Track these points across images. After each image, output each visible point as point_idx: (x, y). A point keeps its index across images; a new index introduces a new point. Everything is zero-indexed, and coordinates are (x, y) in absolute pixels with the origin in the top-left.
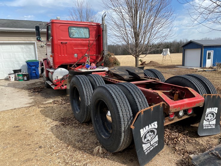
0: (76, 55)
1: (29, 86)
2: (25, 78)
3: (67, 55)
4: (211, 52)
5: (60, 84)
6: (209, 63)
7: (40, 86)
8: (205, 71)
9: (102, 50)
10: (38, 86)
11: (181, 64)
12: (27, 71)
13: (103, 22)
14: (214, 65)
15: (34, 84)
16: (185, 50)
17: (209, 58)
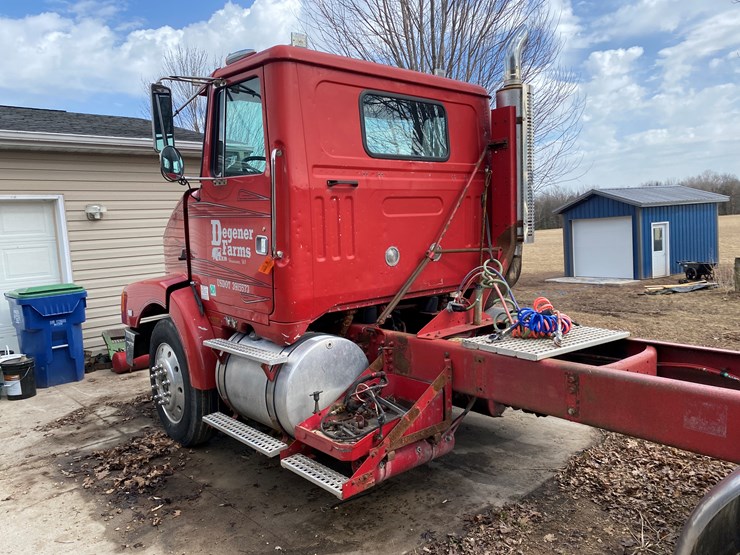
0: (391, 252)
1: (57, 440)
2: (15, 386)
3: (354, 253)
4: (663, 227)
5: (373, 451)
6: (660, 262)
7: (124, 430)
8: (674, 292)
9: (513, 223)
10: (115, 433)
11: (561, 268)
12: (16, 347)
13: (513, 77)
14: (673, 270)
15: (77, 418)
16: (571, 222)
17: (658, 247)
